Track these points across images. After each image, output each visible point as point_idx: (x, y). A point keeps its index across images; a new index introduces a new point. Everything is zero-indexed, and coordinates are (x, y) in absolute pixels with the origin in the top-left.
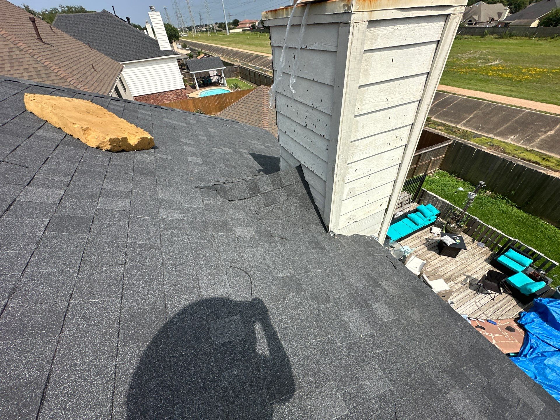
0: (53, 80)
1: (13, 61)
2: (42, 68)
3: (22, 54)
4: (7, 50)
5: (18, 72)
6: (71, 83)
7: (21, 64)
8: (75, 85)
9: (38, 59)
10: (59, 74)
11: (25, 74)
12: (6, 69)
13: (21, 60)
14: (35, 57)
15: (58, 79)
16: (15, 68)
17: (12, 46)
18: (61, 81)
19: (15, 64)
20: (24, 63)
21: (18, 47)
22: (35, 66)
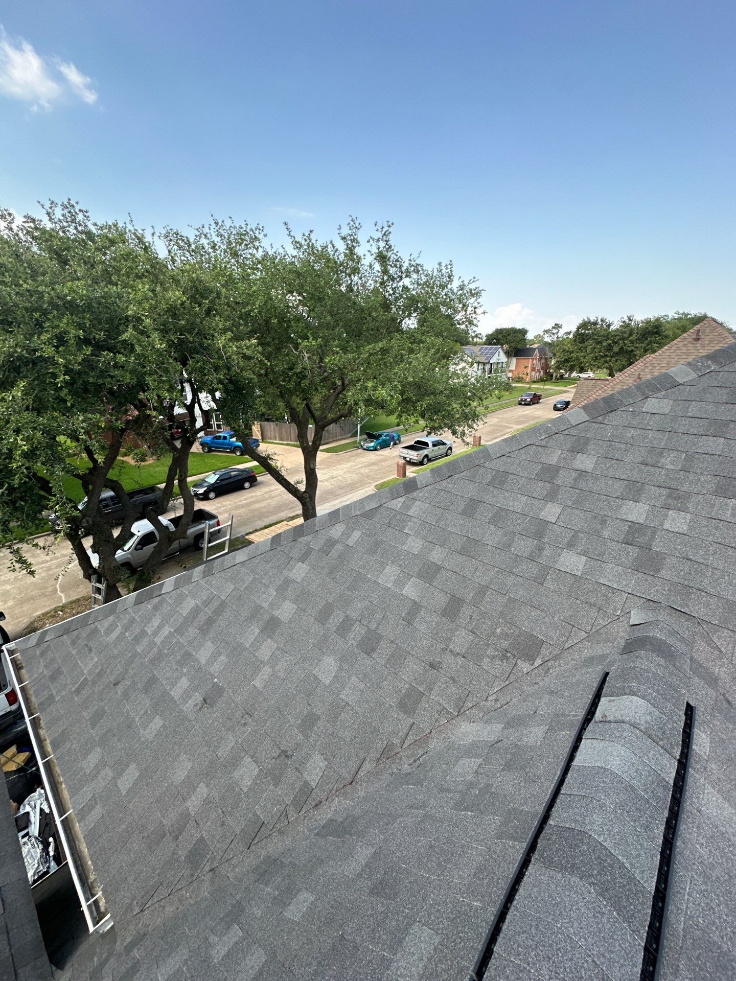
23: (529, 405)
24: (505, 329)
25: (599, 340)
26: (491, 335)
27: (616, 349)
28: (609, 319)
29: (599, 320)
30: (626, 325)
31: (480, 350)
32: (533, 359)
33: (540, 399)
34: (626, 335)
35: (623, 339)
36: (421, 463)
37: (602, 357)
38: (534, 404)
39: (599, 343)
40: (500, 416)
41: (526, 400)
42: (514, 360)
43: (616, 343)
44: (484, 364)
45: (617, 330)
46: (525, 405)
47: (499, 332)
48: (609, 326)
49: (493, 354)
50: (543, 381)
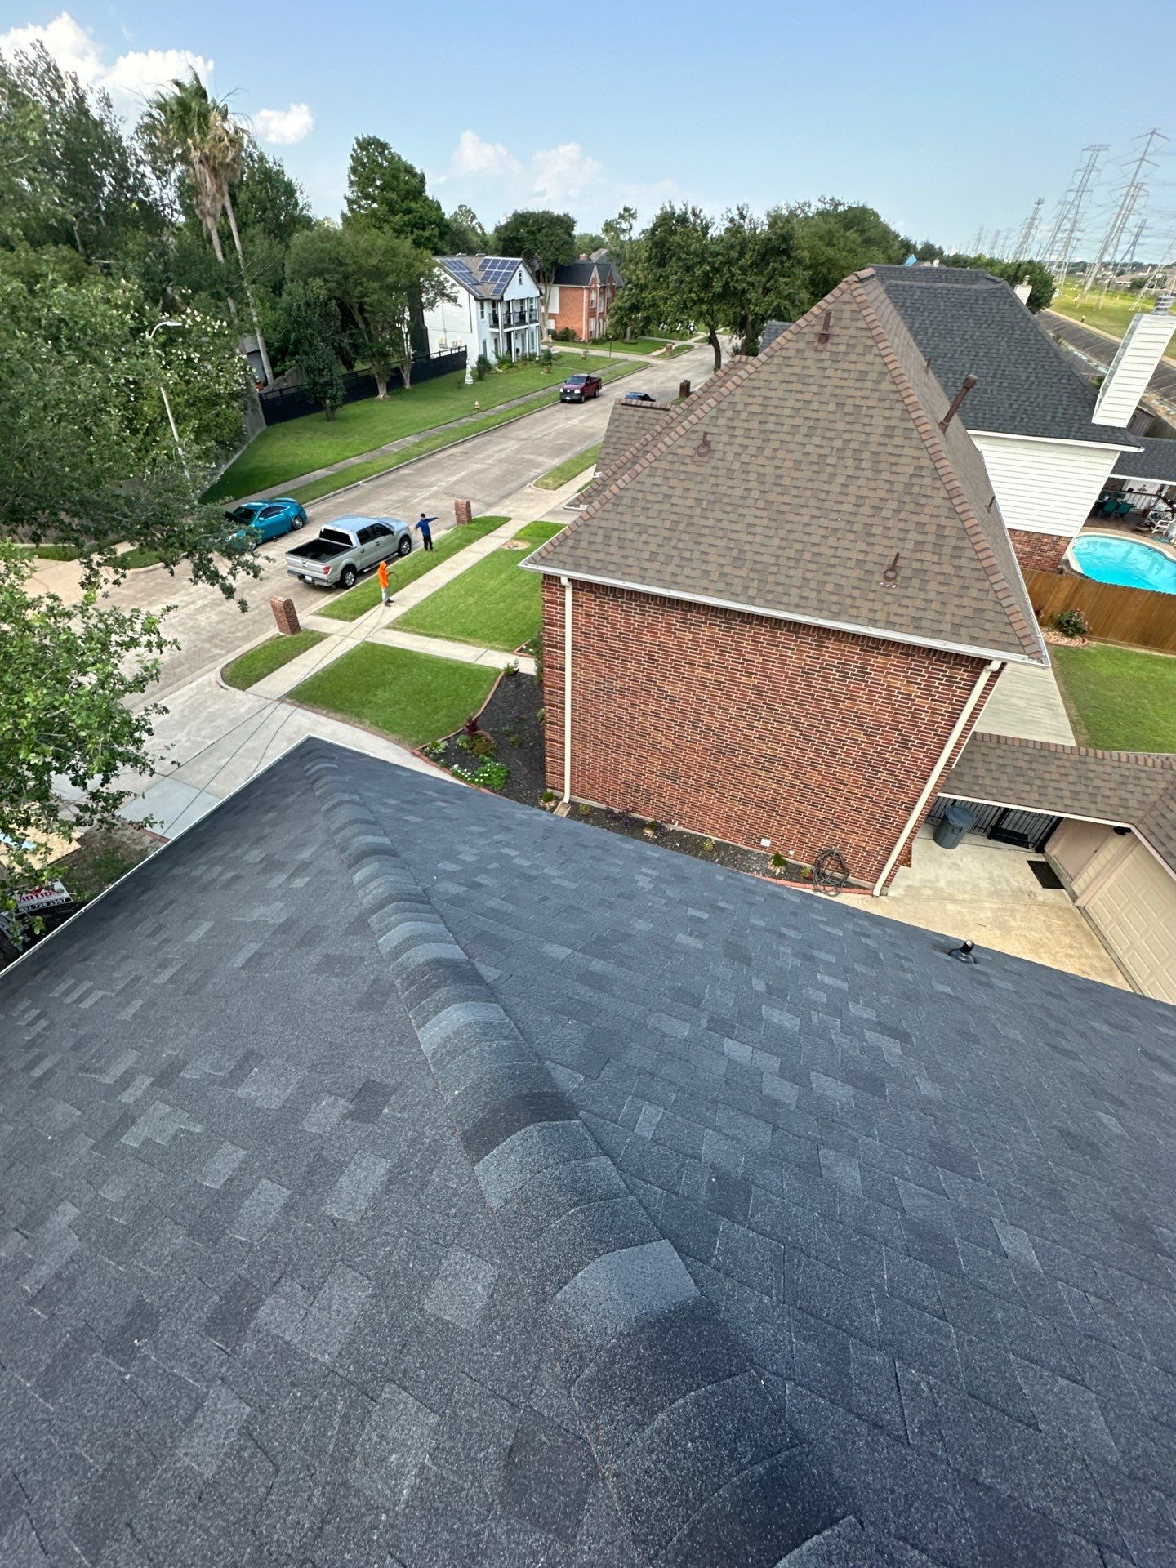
0: (961, 568)
1: (907, 498)
2: (954, 532)
3: (934, 488)
4: (910, 470)
5: (902, 525)
6: (996, 587)
7: (919, 509)
8: (1000, 595)
9: (959, 509)
10: (981, 556)
11: (913, 536)
12: (884, 513)
13: (923, 501)
14: (955, 502)
15: (972, 569)
16: (903, 515)
17: (926, 462)
18: (976, 575)
19: (907, 507)
20: (926, 510)
21: (936, 469)
22: (943, 522)
23: (579, 402)
24: (532, 215)
25: (689, 263)
26: (506, 227)
27: (717, 286)
28: (707, 213)
29: (689, 211)
30: (735, 230)
31: (483, 267)
32: (589, 290)
33: (599, 388)
34: (734, 254)
35: (729, 262)
36: (341, 585)
37: (694, 303)
38: (588, 398)
39: (688, 269)
40: (523, 434)
41: (572, 391)
42: (555, 291)
43: (716, 270)
44: (494, 303)
45: (721, 239)
46: (572, 402)
47: (521, 220)
48: (706, 228)
49: (508, 279)
50: (609, 340)
